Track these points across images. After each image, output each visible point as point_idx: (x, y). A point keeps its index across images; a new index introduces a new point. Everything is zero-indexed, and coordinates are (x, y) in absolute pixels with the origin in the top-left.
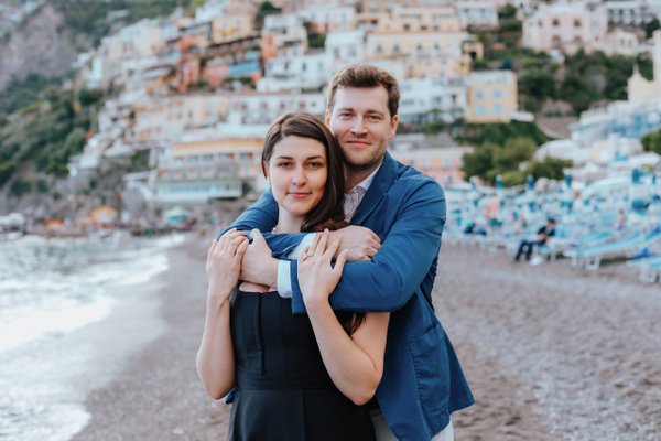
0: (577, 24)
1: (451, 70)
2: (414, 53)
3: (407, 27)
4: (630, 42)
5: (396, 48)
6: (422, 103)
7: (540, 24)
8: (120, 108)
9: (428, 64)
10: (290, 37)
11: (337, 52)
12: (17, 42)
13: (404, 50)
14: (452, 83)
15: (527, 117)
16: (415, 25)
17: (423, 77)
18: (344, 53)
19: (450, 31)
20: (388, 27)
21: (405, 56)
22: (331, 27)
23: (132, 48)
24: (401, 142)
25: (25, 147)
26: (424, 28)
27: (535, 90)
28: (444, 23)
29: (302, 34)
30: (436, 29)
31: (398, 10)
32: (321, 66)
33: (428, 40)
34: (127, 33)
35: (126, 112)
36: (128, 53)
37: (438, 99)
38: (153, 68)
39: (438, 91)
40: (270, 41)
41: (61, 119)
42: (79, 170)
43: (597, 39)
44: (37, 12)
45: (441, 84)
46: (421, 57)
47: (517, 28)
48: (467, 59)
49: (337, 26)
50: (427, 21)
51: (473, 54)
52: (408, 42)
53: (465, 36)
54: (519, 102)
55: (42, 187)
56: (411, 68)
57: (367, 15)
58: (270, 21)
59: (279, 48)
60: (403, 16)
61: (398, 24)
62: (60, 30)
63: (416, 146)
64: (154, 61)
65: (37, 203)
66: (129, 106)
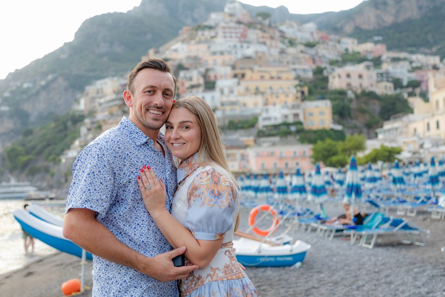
0: (360, 76)
1: (291, 100)
2: (269, 91)
3: (262, 77)
4: (390, 88)
5: (257, 89)
6: (275, 119)
7: (339, 76)
8: (93, 123)
9: (277, 97)
10: (194, 82)
11: (222, 92)
12: (43, 96)
13: (262, 89)
14: (293, 107)
15: (339, 128)
16: (267, 76)
17: (274, 104)
18: (226, 91)
19: (287, 79)
20: (251, 77)
21: (263, 93)
22: (218, 77)
23: (102, 92)
24: (264, 142)
25: (39, 147)
26: (272, 78)
27: (341, 113)
28: (284, 75)
29: (202, 81)
30: (279, 78)
31: (256, 68)
32: (213, 98)
33: (276, 84)
34: (99, 84)
35: (96, 125)
36: (100, 95)
37: (286, 116)
38: (113, 100)
39: (286, 111)
40: (183, 84)
41: (60, 131)
42: (67, 159)
43: (372, 85)
44: (54, 80)
45: (288, 107)
46: (272, 93)
47: (326, 80)
48: (299, 95)
49: (221, 77)
50: (274, 74)
51: (303, 93)
52: (263, 85)
53: (297, 82)
54: (333, 119)
55: (47, 170)
56: (267, 99)
57: (238, 71)
58: (182, 74)
59: (188, 88)
60: (260, 71)
61: (257, 76)
62: (66, 90)
63: (274, 144)
64: (114, 96)
65: (43, 179)
66: (98, 122)
